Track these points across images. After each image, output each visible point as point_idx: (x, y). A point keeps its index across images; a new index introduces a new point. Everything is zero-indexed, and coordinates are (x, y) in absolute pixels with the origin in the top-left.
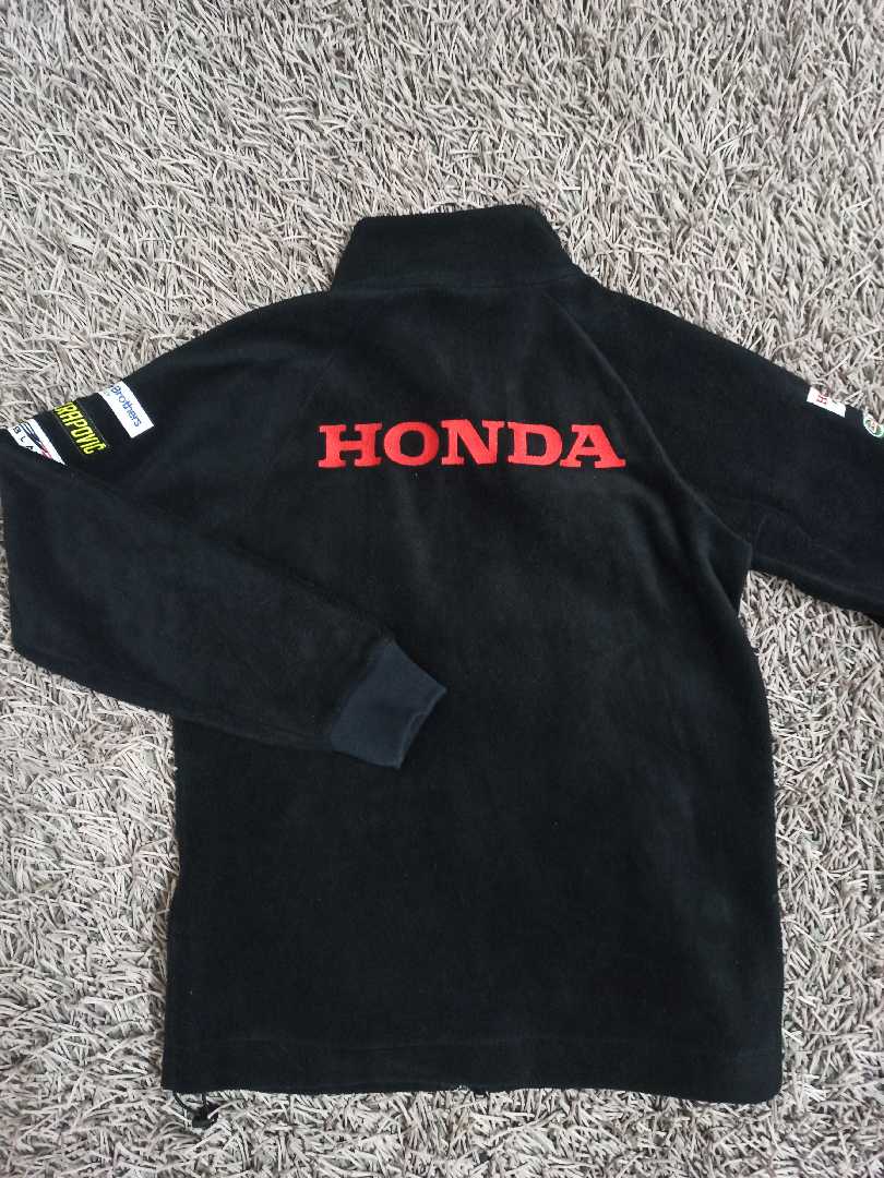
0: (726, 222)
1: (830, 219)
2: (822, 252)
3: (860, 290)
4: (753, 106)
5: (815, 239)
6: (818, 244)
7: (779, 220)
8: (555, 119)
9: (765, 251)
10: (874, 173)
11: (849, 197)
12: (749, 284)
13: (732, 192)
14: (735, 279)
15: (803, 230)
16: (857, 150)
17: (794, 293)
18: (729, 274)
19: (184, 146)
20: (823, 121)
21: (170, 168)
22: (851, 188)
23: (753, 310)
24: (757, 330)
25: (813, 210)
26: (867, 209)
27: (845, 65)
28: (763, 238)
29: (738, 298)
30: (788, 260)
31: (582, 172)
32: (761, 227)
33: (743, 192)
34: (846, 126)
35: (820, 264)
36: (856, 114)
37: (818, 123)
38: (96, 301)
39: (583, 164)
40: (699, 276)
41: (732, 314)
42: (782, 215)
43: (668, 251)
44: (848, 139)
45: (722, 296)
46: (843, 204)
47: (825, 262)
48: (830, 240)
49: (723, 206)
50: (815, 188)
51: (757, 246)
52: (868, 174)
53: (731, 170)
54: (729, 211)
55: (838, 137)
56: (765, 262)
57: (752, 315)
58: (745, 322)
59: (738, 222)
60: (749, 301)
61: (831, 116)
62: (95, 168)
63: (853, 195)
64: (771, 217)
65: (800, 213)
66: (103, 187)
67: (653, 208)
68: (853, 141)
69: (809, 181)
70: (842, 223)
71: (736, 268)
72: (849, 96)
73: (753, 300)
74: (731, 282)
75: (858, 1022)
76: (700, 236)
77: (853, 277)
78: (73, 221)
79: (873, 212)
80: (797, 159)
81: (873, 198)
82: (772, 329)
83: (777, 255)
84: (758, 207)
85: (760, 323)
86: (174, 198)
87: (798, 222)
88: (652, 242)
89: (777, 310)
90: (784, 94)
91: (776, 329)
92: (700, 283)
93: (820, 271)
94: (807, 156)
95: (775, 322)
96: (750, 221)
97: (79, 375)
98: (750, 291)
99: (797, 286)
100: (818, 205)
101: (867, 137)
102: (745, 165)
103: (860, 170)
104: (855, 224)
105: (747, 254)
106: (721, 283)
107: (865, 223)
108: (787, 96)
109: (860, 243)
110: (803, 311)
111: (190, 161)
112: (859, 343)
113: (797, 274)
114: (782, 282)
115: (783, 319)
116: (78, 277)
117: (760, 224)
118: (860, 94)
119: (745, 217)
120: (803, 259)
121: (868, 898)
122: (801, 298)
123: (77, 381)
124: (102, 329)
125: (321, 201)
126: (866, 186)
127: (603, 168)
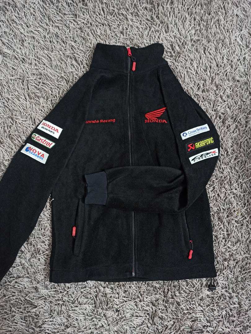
0: (191, 53)
1: (219, 54)
2: (216, 63)
3: (226, 74)
4: (198, 22)
5: (215, 59)
6: (216, 61)
7: (205, 53)
8: (144, 22)
9: (201, 62)
10: (231, 42)
11: (224, 48)
12: (196, 71)
13: (193, 45)
14: (193, 69)
15: (211, 56)
16: (226, 35)
17: (209, 74)
18: (191, 68)
19: (38, 25)
20: (218, 27)
21: (34, 31)
22: (225, 45)
23: (197, 78)
24: (198, 84)
25: (214, 51)
26: (229, 51)
27: (224, 11)
28: (201, 59)
29: (193, 75)
30: (207, 65)
31: (151, 38)
32: (200, 55)
33: (195, 45)
34: (224, 29)
35: (216, 66)
36: (227, 26)
37: (216, 27)
38: (11, 68)
39: (151, 35)
40: (183, 68)
41: (192, 79)
42: (206, 52)
43: (174, 60)
44: (224, 32)
45: (189, 74)
46: (223, 50)
47: (217, 66)
48: (219, 60)
49: (190, 49)
50: (215, 45)
51: (199, 60)
52: (229, 42)
53: (192, 39)
54: (191, 50)
55: (221, 31)
56: (201, 65)
57: (197, 79)
58: (195, 81)
59: (194, 53)
60: (196, 76)
61: (220, 25)
62: (11, 30)
63: (225, 48)
64: (203, 52)
65: (211, 52)
66: (14, 36)
67: (171, 48)
68: (225, 33)
69: (213, 43)
70: (222, 55)
71: (193, 66)
72: (225, 20)
73: (197, 75)
74: (192, 70)
75: (220, 274)
76: (183, 57)
77: (225, 70)
78: (5, 45)
79: (230, 53)
80: (210, 37)
81: (230, 48)
82: (202, 83)
83: (204, 63)
84: (199, 50)
85: (199, 82)
86: (35, 40)
87: (210, 54)
88: (170, 58)
89: (204, 78)
90: (207, 18)
91: (203, 84)
92: (183, 70)
93: (216, 68)
94: (213, 36)
95: (203, 82)
96: (197, 53)
97: (6, 90)
98: (197, 73)
99: (209, 72)
100: (216, 50)
101: (229, 32)
102: (196, 38)
103: (227, 40)
104: (226, 56)
105: (196, 63)
106: (189, 70)
107: (228, 55)
108: (208, 19)
109: (227, 61)
110: (211, 79)
111: (39, 29)
112: (226, 88)
113: (210, 69)
114: (205, 71)
115: (205, 81)
116: (6, 61)
117: (200, 54)
118: (228, 19)
119: (196, 52)
120: (211, 64)
121: (224, 240)
122: (210, 75)
123: (5, 91)
124: (13, 76)
125: (77, 42)
126: (229, 45)
127: (157, 37)
